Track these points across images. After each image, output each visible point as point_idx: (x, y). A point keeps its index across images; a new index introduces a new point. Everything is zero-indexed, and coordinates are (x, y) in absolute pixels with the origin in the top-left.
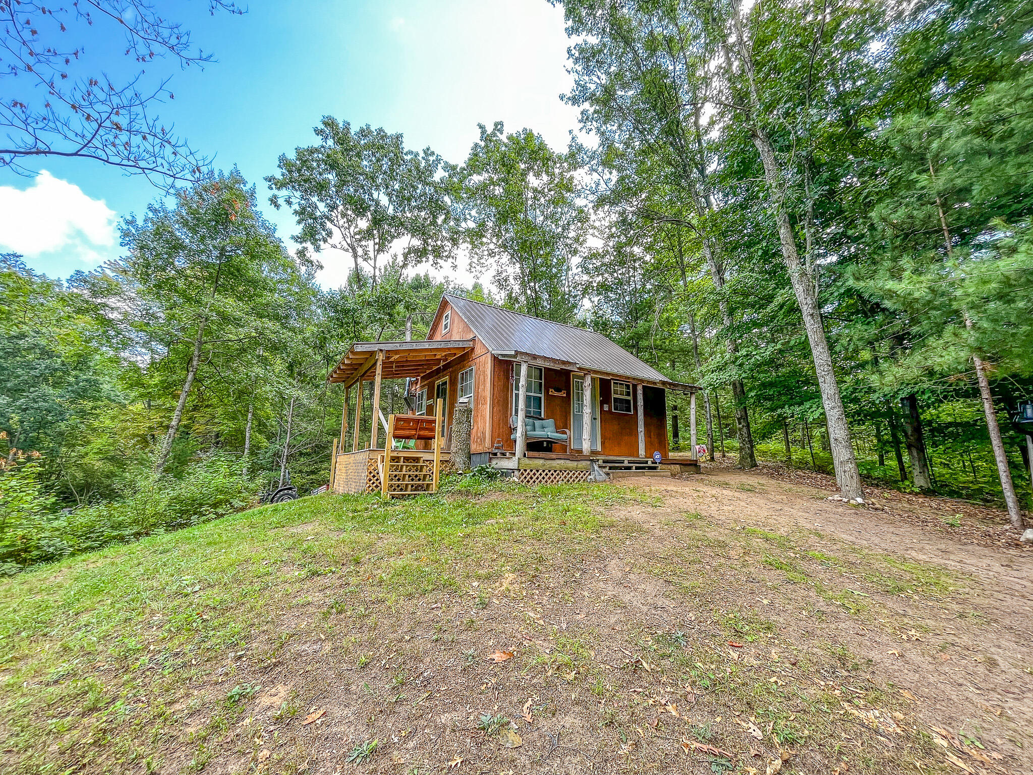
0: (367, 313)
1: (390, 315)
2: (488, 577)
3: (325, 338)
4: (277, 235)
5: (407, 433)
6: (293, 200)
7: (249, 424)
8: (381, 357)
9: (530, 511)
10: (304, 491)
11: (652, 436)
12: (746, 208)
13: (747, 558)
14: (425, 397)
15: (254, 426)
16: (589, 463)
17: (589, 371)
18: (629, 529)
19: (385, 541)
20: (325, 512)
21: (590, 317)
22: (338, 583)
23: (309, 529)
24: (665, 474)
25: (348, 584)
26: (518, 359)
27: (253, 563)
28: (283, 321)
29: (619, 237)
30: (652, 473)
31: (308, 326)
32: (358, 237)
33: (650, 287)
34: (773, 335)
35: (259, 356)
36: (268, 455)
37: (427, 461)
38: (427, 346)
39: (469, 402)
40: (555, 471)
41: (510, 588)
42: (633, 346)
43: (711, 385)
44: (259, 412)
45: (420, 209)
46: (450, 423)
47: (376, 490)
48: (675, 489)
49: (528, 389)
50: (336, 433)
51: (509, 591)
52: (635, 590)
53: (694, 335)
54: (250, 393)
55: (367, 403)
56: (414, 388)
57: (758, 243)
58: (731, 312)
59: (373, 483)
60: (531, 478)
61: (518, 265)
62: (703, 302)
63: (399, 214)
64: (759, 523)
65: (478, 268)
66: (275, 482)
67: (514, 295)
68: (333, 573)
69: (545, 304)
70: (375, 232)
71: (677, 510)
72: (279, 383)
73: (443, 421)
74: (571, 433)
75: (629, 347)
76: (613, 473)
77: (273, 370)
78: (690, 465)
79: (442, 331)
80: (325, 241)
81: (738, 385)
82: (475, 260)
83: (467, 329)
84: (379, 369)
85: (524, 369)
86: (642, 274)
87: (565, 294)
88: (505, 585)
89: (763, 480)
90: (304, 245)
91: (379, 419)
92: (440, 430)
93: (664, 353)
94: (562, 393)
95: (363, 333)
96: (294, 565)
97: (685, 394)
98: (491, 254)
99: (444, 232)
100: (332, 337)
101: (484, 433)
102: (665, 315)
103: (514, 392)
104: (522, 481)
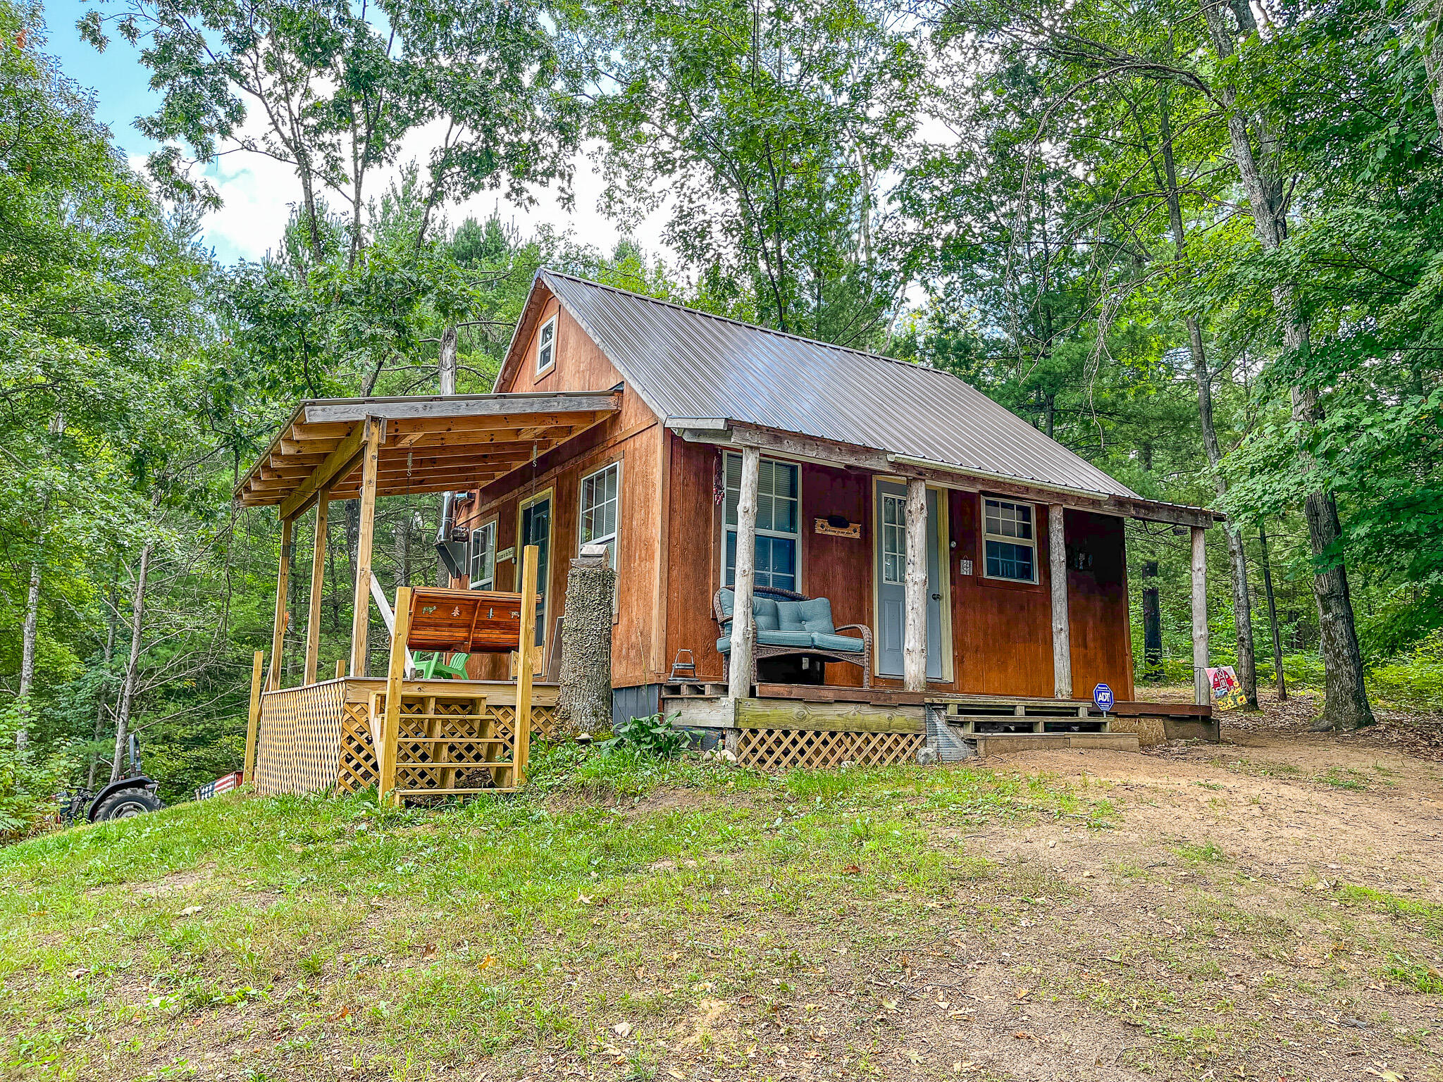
0: (339, 321)
1: (400, 328)
2: (658, 1010)
3: (229, 390)
4: (98, 117)
5: (444, 635)
6: (140, 25)
7: (31, 616)
8: (374, 438)
9: (765, 839)
10: (177, 789)
11: (1091, 644)
12: (1344, 33)
13: (1343, 964)
14: (492, 542)
15: (44, 620)
16: (921, 712)
17: (923, 472)
18: (1028, 885)
19: (388, 918)
20: (230, 842)
21: (924, 330)
22: (261, 1025)
23: (189, 886)
24: (1122, 742)
25: (289, 1029)
26: (735, 441)
27: (46, 974)
28: (118, 344)
29: (1002, 116)
30: (1090, 738)
31: (183, 357)
32: (311, 121)
33: (1085, 248)
34: (1417, 373)
35: (54, 437)
36: (82, 695)
37: (498, 707)
38: (495, 408)
39: (607, 554)
40: (833, 734)
41: (714, 1039)
42: (1040, 407)
43: (1246, 508)
44: (56, 584)
45: (474, 46)
46: (558, 607)
47: (366, 785)
48: (1149, 781)
49: (761, 519)
50: (260, 638)
51: (711, 1045)
52: (1045, 1046)
53: (1204, 374)
54: (33, 534)
55: (340, 559)
56: (462, 520)
57: (1378, 127)
58: (1305, 315)
59: (358, 766)
60: (770, 752)
61: (734, 195)
62: (1229, 286)
63: (419, 60)
64: (1378, 872)
65: (630, 202)
66: (99, 766)
67: (723, 273)
68: (252, 1000)
69: (806, 296)
70: (357, 108)
71: (1157, 837)
72: (108, 506)
73: (540, 606)
74: (874, 633)
75: (1028, 408)
76: (985, 739)
77: (92, 474)
78: (1193, 718)
79: (534, 371)
80: (225, 132)
81: (1321, 507)
82: (621, 182)
83: (601, 362)
84: (370, 472)
85: (749, 467)
86: (1063, 216)
87: (857, 269)
88: (701, 1032)
89: (1389, 760)
90: (169, 142)
91: (372, 600)
92: (532, 625)
93: (1121, 423)
94: (850, 530)
95: (327, 378)
96: (149, 978)
97: (1176, 532)
98: (664, 165)
99: (539, 108)
100: (246, 385)
101: (645, 635)
102: (1125, 324)
103: (725, 527)
104: (746, 761)
